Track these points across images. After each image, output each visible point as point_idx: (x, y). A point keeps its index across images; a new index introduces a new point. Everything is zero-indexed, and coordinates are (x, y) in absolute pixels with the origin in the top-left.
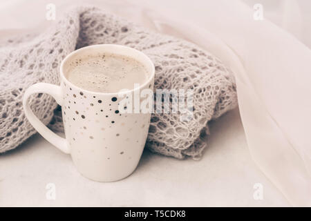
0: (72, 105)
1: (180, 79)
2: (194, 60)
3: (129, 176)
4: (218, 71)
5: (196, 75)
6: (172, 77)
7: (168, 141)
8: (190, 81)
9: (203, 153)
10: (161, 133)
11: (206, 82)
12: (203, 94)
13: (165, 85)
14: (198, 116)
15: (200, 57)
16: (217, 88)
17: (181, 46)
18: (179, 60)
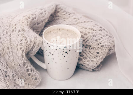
0: (48, 50)
1: (94, 40)
2: (100, 32)
3: (70, 78)
4: (110, 38)
5: (101, 39)
6: (91, 39)
7: (87, 65)
8: (98, 41)
9: (100, 69)
10: (85, 62)
11: (105, 43)
12: (103, 48)
13: (88, 42)
14: (100, 56)
15: (103, 31)
16: (109, 46)
17: (96, 24)
18: (95, 32)
